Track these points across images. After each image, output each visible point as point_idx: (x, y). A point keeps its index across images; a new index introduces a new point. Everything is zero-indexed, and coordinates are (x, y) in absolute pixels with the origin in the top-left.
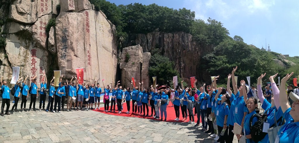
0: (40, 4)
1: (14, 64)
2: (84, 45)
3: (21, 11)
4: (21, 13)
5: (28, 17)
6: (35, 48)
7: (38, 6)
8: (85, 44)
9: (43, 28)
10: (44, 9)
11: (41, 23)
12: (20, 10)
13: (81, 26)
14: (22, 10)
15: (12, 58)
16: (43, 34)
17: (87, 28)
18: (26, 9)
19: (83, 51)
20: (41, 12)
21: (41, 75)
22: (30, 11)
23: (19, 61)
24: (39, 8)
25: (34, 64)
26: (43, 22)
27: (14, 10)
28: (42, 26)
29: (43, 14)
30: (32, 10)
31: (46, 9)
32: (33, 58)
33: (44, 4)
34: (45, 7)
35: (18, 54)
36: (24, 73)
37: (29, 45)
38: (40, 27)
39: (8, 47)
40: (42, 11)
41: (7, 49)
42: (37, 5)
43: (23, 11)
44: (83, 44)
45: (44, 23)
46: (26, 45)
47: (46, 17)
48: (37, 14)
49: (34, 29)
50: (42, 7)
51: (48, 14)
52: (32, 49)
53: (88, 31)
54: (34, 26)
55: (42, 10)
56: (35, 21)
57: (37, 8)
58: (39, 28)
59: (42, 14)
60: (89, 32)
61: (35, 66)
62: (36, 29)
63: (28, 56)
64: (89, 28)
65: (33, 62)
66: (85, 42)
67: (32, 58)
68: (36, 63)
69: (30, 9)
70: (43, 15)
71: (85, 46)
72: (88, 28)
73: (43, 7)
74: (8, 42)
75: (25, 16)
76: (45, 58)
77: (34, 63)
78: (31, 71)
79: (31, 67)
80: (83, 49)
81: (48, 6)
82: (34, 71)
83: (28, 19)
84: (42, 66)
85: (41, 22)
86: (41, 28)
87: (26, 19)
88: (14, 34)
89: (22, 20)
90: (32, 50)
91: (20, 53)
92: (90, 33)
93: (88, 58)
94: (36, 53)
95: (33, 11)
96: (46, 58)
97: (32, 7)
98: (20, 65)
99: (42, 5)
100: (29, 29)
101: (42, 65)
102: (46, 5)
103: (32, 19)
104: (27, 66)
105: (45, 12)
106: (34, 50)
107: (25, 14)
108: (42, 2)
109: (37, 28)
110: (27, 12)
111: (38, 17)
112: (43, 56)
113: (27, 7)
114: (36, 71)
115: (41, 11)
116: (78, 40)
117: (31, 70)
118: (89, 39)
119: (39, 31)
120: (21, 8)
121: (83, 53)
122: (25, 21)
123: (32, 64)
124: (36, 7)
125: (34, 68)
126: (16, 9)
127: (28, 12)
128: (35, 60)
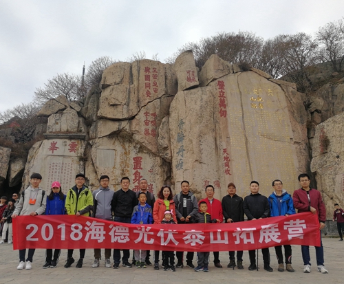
0: (145, 85)
2: (216, 141)
4: (114, 106)
5: (124, 109)
6: (140, 155)
7: (140, 89)
8: (218, 139)
9: (150, 123)
10: (152, 91)
11: (147, 115)
13: (208, 110)
16: (150, 133)
17: (221, 109)
19: (214, 151)
22: (126, 99)
23: (114, 178)
24: (143, 91)
28: (148, 120)
31: (155, 91)
33: (152, 84)
34: (152, 87)
37: (129, 151)
38: (145, 121)
39: (97, 158)
42: (138, 88)
44: (213, 140)
45: (152, 114)
46: (125, 151)
47: (155, 103)
48: (138, 102)
50: (148, 88)
51: (159, 98)
52: (135, 156)
53: (224, 114)
54: (134, 122)
55: (148, 94)
56: (136, 114)
57: (139, 92)
58: (143, 123)
59: (148, 101)
60: (225, 116)
63: (128, 169)
64: (225, 108)
65: (136, 177)
66: (218, 135)
67: (134, 171)
69: (127, 96)
71: (218, 142)
72: (223, 109)
73: (150, 89)
74: (98, 150)
75: (120, 109)
80: (214, 147)
81: (158, 84)
83: (125, 112)
86: (147, 123)
87: (121, 113)
88: (105, 138)
90: (134, 159)
91: (115, 166)
92: (227, 116)
93: (225, 161)
94: (141, 162)
97: (130, 92)
99: (148, 86)
101: (152, 181)
102: (155, 84)
103: (131, 111)
105: (153, 95)
106: (138, 158)
107: (120, 105)
108: (148, 82)
109: (140, 123)
110: (122, 103)
111: (141, 106)
112: (153, 166)
113: (122, 94)
115: (146, 95)
118: (226, 127)
119: (143, 128)
122: (119, 116)
128: (140, 173)
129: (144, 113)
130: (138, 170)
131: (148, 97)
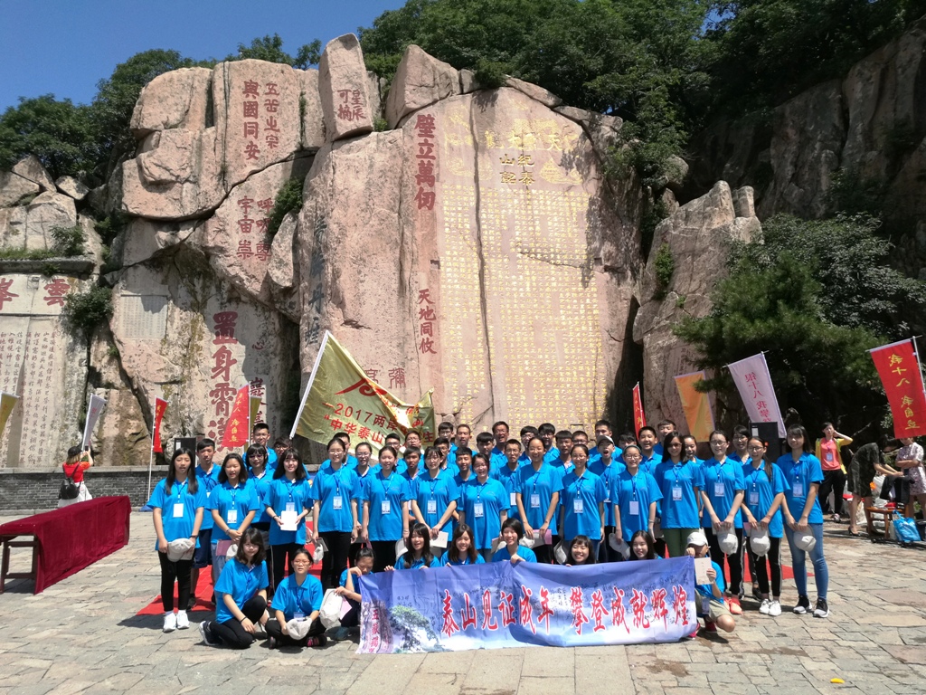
0: (242, 128)
1: (144, 380)
2: (401, 271)
3: (157, 175)
4: (159, 186)
5: (184, 194)
6: (231, 308)
7: (228, 139)
8: (407, 266)
9: (254, 225)
10: (262, 144)
11: (246, 206)
12: (151, 175)
14: (159, 174)
15: (136, 358)
16: (254, 249)
17: (421, 189)
18: (174, 166)
19: (395, 297)
20: (245, 161)
22: (191, 166)
23: (163, 366)
24: (238, 144)
25: (227, 369)
26: (257, 200)
27: (131, 179)
28: (250, 217)
29: (255, 168)
30: (199, 163)
31: (271, 144)
32: (220, 346)
33: (262, 125)
34: (263, 134)
35: (157, 339)
36: (183, 408)
37: (204, 297)
38: (239, 222)
39: (122, 319)
40: (251, 156)
41: (118, 325)
42: (223, 136)
43: (166, 176)
44: (394, 269)
45: (260, 204)
46: (192, 299)
47: (271, 175)
48: (223, 173)
49: (213, 235)
50: (251, 137)
51: (284, 161)
52: (219, 312)
53: (427, 200)
54: (212, 224)
55: (252, 151)
56: (214, 204)
57: (225, 148)
58: (233, 227)
59: (250, 168)
60: (430, 208)
61: (227, 378)
62: (222, 234)
63: (201, 343)
64: (432, 185)
65: (219, 362)
66: (408, 255)
67: (215, 348)
68: (232, 368)
69: (194, 160)
70: (255, 172)
71: (407, 275)
72: (427, 189)
73: (256, 137)
74: (123, 298)
75: (173, 193)
76: (272, 343)
77: (224, 365)
78: (210, 399)
79: (212, 384)
80: (395, 286)
81: (279, 126)
82: (222, 398)
83: (186, 201)
84: (260, 377)
85: (245, 203)
86: (245, 225)
87: (177, 203)
88: (142, 268)
89: (162, 210)
90: (216, 317)
91: (166, 335)
93: (423, 321)
94: (234, 324)
95: (205, 166)
96: (275, 340)
97: (201, 147)
98: (163, 380)
99: (251, 130)
100: (190, 240)
101: (260, 370)
102: (272, 125)
103: (201, 198)
104: (194, 383)
105: (265, 154)
106: (227, 314)
107: (173, 182)
108: (250, 119)
109: (227, 228)
110: (178, 177)
111: (230, 184)
112: (264, 335)
113: (178, 155)
114: (231, 398)
115: (246, 155)
116: (364, 256)
117: (212, 393)
119: (234, 239)
120: (157, 165)
121: (395, 305)
122: (172, 212)
123: (214, 370)
124: (219, 148)
125: (223, 388)
126: (137, 175)
127: (184, 175)
128: (229, 353)
129: (239, 202)
130: (227, 345)
131: (252, 160)
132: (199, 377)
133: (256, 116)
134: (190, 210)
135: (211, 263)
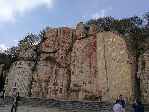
0: (62, 38)
1: (42, 81)
4: (48, 47)
5: (52, 48)
9: (63, 54)
10: (66, 40)
12: (47, 45)
13: (88, 48)
15: (41, 77)
16: (63, 58)
17: (94, 48)
18: (50, 43)
20: (63, 43)
21: (61, 88)
24: (61, 40)
26: (64, 49)
28: (63, 52)
31: (67, 41)
33: (66, 37)
38: (61, 53)
42: (59, 39)
45: (65, 50)
47: (67, 46)
50: (64, 39)
51: (69, 43)
52: (56, 69)
54: (56, 54)
55: (64, 41)
56: (57, 50)
57: (59, 41)
60: (96, 51)
61: (56, 81)
62: (58, 55)
64: (96, 47)
65: (55, 78)
67: (55, 76)
68: (57, 79)
69: (54, 42)
70: (64, 45)
75: (50, 48)
78: (53, 85)
79: (54, 82)
81: (69, 38)
82: (55, 85)
85: (62, 50)
94: (59, 71)
95: (56, 44)
97: (55, 40)
98: (45, 81)
100: (52, 56)
102: (67, 37)
106: (58, 69)
110: (51, 45)
111: (60, 47)
112: (64, 73)
113: (51, 41)
114: (57, 85)
117: (53, 84)
118: (96, 56)
119: (60, 56)
122: (50, 51)
123: (54, 80)
128: (57, 77)
129: (61, 50)
130: (57, 75)
131: (64, 43)
132: (51, 81)
133: (65, 36)
134: (52, 51)
135: (56, 60)
